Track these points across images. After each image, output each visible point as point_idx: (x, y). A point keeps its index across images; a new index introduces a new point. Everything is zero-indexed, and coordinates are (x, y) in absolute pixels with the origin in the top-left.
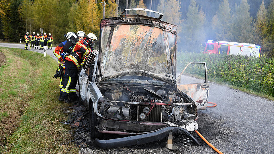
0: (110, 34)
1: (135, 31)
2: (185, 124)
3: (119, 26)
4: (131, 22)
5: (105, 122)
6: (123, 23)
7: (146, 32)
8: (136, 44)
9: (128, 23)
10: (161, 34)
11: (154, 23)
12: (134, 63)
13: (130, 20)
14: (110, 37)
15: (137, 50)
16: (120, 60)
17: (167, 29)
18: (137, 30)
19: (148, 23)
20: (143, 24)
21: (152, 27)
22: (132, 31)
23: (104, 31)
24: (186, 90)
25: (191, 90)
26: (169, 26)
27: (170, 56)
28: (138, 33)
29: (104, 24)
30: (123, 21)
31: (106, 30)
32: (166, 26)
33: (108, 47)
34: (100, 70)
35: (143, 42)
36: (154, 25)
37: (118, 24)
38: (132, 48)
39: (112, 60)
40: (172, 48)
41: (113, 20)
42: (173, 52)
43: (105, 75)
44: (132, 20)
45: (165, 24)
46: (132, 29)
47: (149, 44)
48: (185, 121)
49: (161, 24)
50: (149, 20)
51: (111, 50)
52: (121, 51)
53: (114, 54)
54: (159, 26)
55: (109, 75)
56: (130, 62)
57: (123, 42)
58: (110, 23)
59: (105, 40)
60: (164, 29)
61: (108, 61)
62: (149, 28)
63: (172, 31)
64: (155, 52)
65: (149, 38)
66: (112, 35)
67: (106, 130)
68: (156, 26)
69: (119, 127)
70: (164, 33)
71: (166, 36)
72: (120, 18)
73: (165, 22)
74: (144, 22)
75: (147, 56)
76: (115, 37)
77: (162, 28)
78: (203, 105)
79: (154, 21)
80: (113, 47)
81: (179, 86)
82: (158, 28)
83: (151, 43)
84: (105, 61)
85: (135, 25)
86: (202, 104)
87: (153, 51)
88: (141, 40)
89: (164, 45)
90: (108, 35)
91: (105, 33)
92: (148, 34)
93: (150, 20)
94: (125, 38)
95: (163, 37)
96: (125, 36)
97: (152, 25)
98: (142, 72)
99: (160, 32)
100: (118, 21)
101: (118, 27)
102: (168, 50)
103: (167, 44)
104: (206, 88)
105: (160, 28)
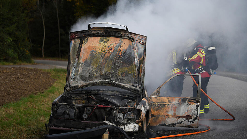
0: (79, 46)
1: (105, 43)
2: (124, 125)
3: (89, 38)
4: (99, 34)
5: (54, 120)
6: (92, 35)
7: (116, 43)
8: (106, 55)
9: (97, 35)
10: (130, 45)
11: (123, 34)
12: (103, 73)
13: (99, 32)
14: (80, 49)
15: (107, 61)
16: (89, 71)
17: (135, 40)
18: (106, 42)
19: (117, 35)
20: (112, 35)
21: (122, 38)
22: (102, 43)
23: (74, 43)
24: (166, 103)
25: (173, 103)
26: (138, 37)
27: (139, 66)
28: (107, 45)
29: (74, 37)
30: (92, 34)
31: (75, 42)
32: (134, 37)
33: (77, 59)
34: (68, 80)
35: (113, 53)
36: (123, 36)
37: (87, 37)
38: (101, 59)
39: (81, 71)
40: (141, 59)
41: (82, 33)
42: (142, 63)
43: (73, 85)
44: (101, 32)
45: (134, 35)
46: (101, 41)
47: (119, 55)
48: (125, 122)
49: (130, 36)
50: (117, 31)
51: (81, 61)
52: (90, 62)
53: (83, 65)
54: (128, 37)
55: (76, 85)
56: (99, 73)
57: (93, 54)
58: (79, 36)
59: (74, 52)
60: (133, 40)
61: (77, 71)
62: (118, 39)
63: (141, 41)
64: (124, 63)
65: (119, 50)
66: (81, 47)
67: (54, 127)
68: (125, 38)
69: (65, 125)
70: (133, 44)
71: (135, 47)
72: (89, 31)
73: (134, 33)
74: (113, 34)
75: (117, 66)
76: (85, 49)
77: (130, 39)
78: (192, 122)
79: (122, 32)
80: (82, 59)
81: (156, 98)
82: (127, 39)
83: (120, 54)
84: (74, 72)
85: (104, 37)
86: (190, 120)
87: (123, 61)
88: (111, 51)
89: (133, 55)
90: (78, 47)
91: (75, 45)
92: (118, 45)
93: (119, 32)
94: (95, 49)
95: (132, 48)
96: (94, 47)
97: (121, 37)
98: (110, 83)
99: (130, 43)
100: (86, 33)
101: (87, 39)
102: (137, 60)
103: (136, 55)
104: (195, 102)
105: (129, 39)
